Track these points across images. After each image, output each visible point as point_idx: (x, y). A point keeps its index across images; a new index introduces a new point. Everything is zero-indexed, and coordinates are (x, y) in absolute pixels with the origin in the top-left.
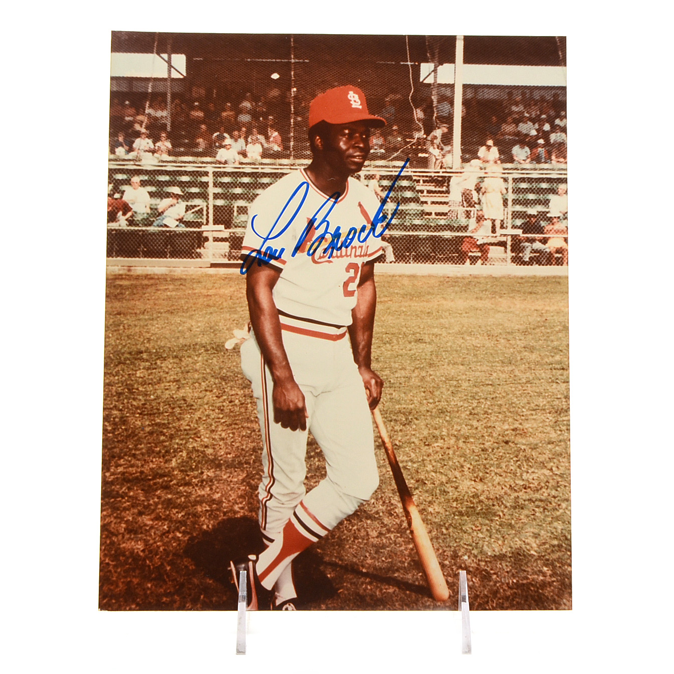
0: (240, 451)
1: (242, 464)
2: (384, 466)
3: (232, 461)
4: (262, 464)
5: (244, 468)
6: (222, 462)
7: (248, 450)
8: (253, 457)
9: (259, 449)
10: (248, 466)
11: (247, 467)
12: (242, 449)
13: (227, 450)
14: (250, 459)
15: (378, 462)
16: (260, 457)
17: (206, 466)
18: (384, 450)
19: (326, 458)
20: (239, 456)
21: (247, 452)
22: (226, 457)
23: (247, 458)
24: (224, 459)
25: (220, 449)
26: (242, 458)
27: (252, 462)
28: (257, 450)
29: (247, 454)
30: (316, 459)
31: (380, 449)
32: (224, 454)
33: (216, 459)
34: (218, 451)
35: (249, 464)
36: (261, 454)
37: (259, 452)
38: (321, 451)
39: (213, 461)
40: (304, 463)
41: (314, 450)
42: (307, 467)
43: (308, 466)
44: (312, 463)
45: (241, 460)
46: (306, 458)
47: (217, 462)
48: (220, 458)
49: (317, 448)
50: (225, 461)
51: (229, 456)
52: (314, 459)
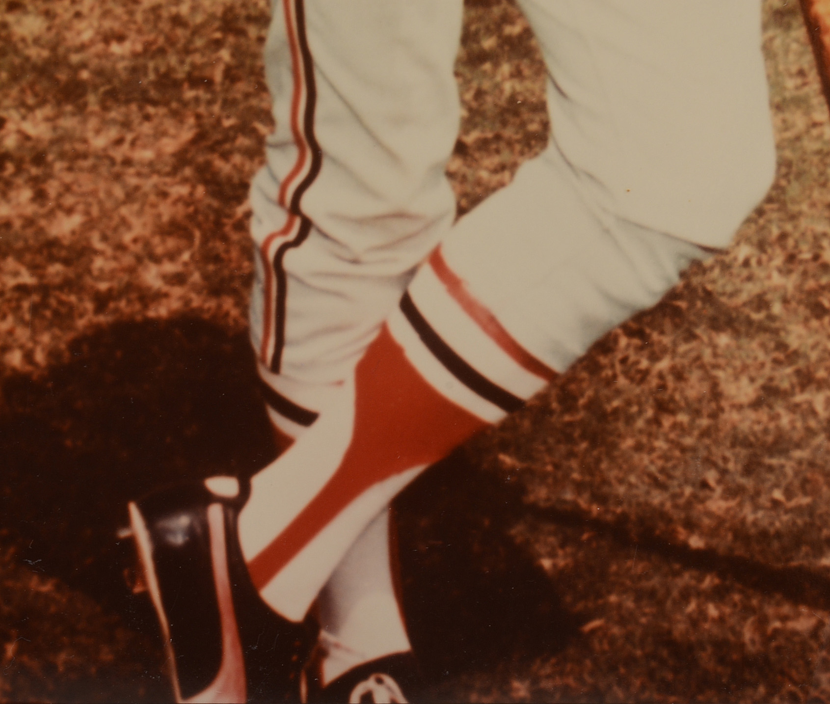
0: (165, 26)
1: (177, 85)
2: (800, 102)
3: (134, 70)
4: (262, 88)
5: (185, 104)
6: (85, 75)
7: (203, 26)
8: (225, 54)
9: (250, 19)
10: (202, 93)
11: (197, 100)
12: (177, 21)
13: (108, 24)
14: (212, 65)
15: (775, 84)
16: (256, 56)
17: (14, 92)
18: (800, 32)
19: (550, 64)
20: (162, 51)
21: (196, 31)
22: (106, 55)
23: (197, 59)
24: (94, 63)
25: (78, 15)
26: (173, 60)
27: (218, 75)
28: (242, 24)
29: (199, 43)
30: (506, 68)
31: (788, 27)
32: (92, 42)
33: (56, 61)
34: (68, 27)
35: (208, 83)
36: (261, 40)
37: (253, 31)
38: (528, 33)
39: (44, 70)
40: (452, 84)
41: (497, 27)
42: (464, 102)
43: (469, 96)
44: (486, 85)
45: (170, 70)
46: (459, 62)
47: (63, 76)
48: (75, 58)
49: (506, 19)
50: (99, 73)
51: (116, 48)
52: (496, 65)
